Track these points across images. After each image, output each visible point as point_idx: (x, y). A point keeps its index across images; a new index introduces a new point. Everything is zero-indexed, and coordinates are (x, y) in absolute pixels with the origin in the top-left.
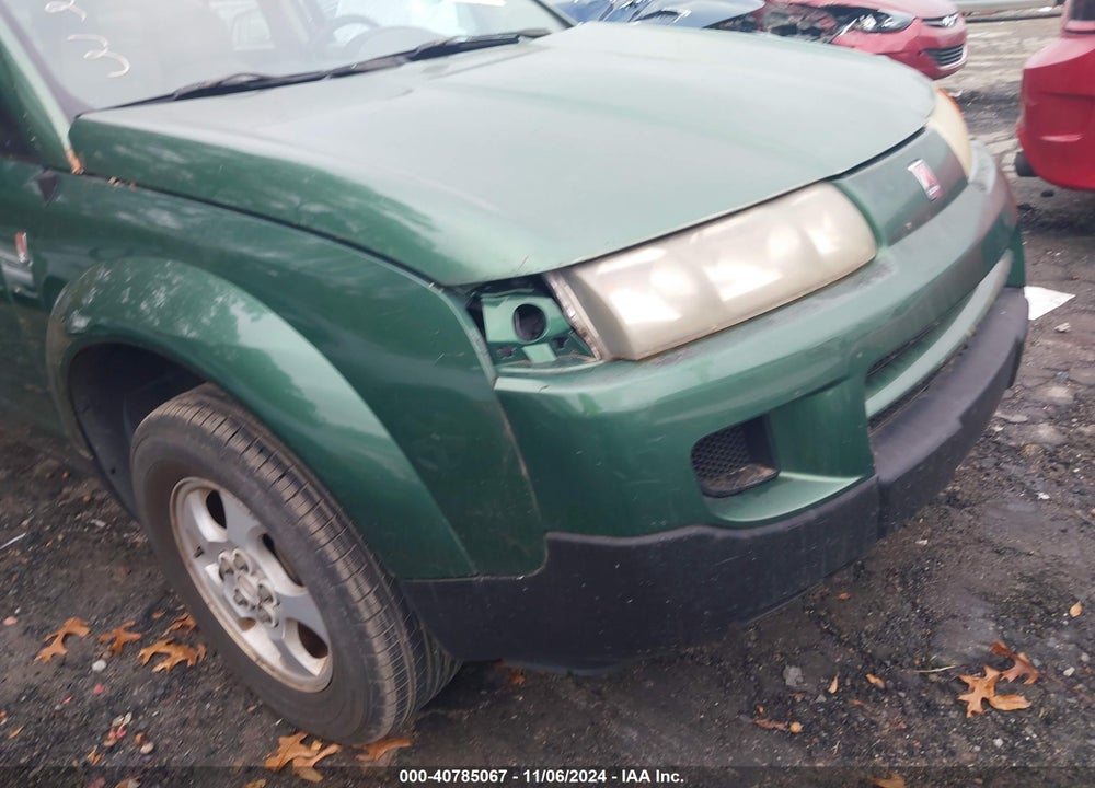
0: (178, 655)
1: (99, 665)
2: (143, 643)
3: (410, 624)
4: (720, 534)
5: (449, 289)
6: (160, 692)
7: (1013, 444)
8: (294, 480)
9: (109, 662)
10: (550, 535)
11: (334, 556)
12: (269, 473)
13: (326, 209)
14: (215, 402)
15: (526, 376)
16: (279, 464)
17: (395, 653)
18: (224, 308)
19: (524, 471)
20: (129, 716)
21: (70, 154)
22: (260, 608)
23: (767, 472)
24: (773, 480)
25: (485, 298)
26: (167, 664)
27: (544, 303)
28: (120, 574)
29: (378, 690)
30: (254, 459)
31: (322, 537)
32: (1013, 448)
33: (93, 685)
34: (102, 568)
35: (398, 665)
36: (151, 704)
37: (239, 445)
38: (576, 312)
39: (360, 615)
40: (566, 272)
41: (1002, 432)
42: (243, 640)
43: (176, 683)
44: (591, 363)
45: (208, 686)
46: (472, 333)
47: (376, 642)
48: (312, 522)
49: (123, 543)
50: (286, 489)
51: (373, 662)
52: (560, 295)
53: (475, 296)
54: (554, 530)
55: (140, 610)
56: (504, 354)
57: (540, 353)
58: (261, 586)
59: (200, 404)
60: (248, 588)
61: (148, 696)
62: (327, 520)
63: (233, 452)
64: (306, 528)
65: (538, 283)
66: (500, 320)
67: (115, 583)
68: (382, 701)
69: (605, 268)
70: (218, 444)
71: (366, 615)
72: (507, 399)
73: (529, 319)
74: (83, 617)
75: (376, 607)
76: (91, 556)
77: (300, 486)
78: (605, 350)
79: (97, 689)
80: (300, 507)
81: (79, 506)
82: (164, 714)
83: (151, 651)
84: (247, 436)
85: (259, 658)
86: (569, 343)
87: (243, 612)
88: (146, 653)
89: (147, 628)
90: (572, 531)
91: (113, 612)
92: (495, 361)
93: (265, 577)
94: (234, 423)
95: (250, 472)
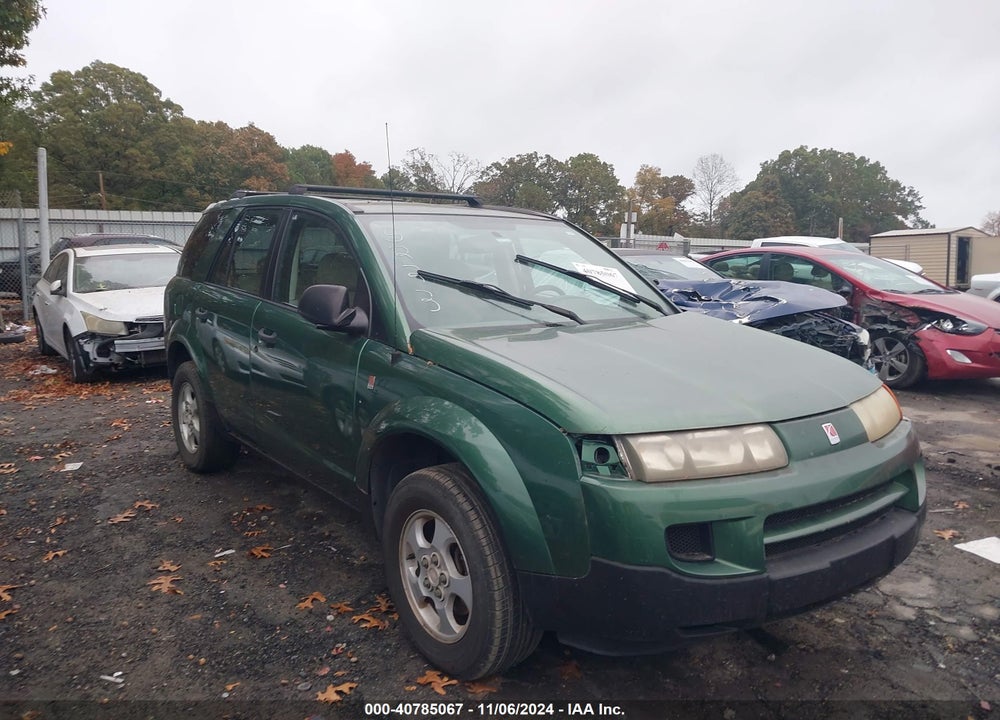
0: (374, 623)
1: (330, 618)
2: (354, 613)
3: (515, 601)
4: (674, 575)
5: (569, 434)
6: (363, 637)
7: (938, 633)
8: (477, 512)
9: (336, 617)
10: (593, 558)
11: (488, 553)
12: (466, 507)
13: (509, 385)
14: (447, 472)
15: (596, 478)
16: (471, 504)
17: (505, 613)
18: (460, 429)
19: (586, 522)
20: (345, 645)
21: (409, 346)
22: (437, 588)
23: (708, 557)
24: (711, 561)
25: (584, 441)
26: (368, 625)
27: (610, 449)
28: (344, 577)
29: (491, 633)
30: (461, 499)
31: (484, 542)
32: (937, 636)
33: (326, 627)
34: (333, 572)
35: (505, 622)
36: (358, 641)
37: (455, 491)
38: (623, 455)
39: (493, 586)
40: (622, 437)
41: (934, 626)
42: (419, 613)
43: (371, 635)
44: (626, 479)
45: (389, 641)
46: (576, 456)
47: (497, 604)
48: (481, 533)
49: (347, 562)
50: (472, 515)
51: (493, 615)
52: (618, 446)
53: (581, 439)
54: (596, 556)
55: (354, 598)
56: (588, 467)
57: (604, 470)
58: (442, 574)
59: (438, 471)
60: (434, 575)
61: (356, 637)
62: (488, 534)
63: (452, 494)
64: (478, 536)
65: (608, 439)
66: (589, 452)
67: (341, 581)
68: (491, 642)
69: (642, 440)
70: (445, 489)
71: (496, 588)
72: (585, 488)
73: (602, 455)
74: (324, 594)
75: (501, 585)
76: (328, 564)
77: (479, 515)
78: (634, 476)
79: (328, 629)
80: (477, 525)
81: (322, 537)
82: (364, 648)
83: (361, 617)
84: (459, 487)
85: (425, 624)
86: (618, 469)
87: (425, 593)
88: (356, 618)
89: (358, 607)
90: (604, 558)
91: (340, 594)
92: (583, 469)
93: (446, 569)
94: (454, 481)
95: (458, 505)
